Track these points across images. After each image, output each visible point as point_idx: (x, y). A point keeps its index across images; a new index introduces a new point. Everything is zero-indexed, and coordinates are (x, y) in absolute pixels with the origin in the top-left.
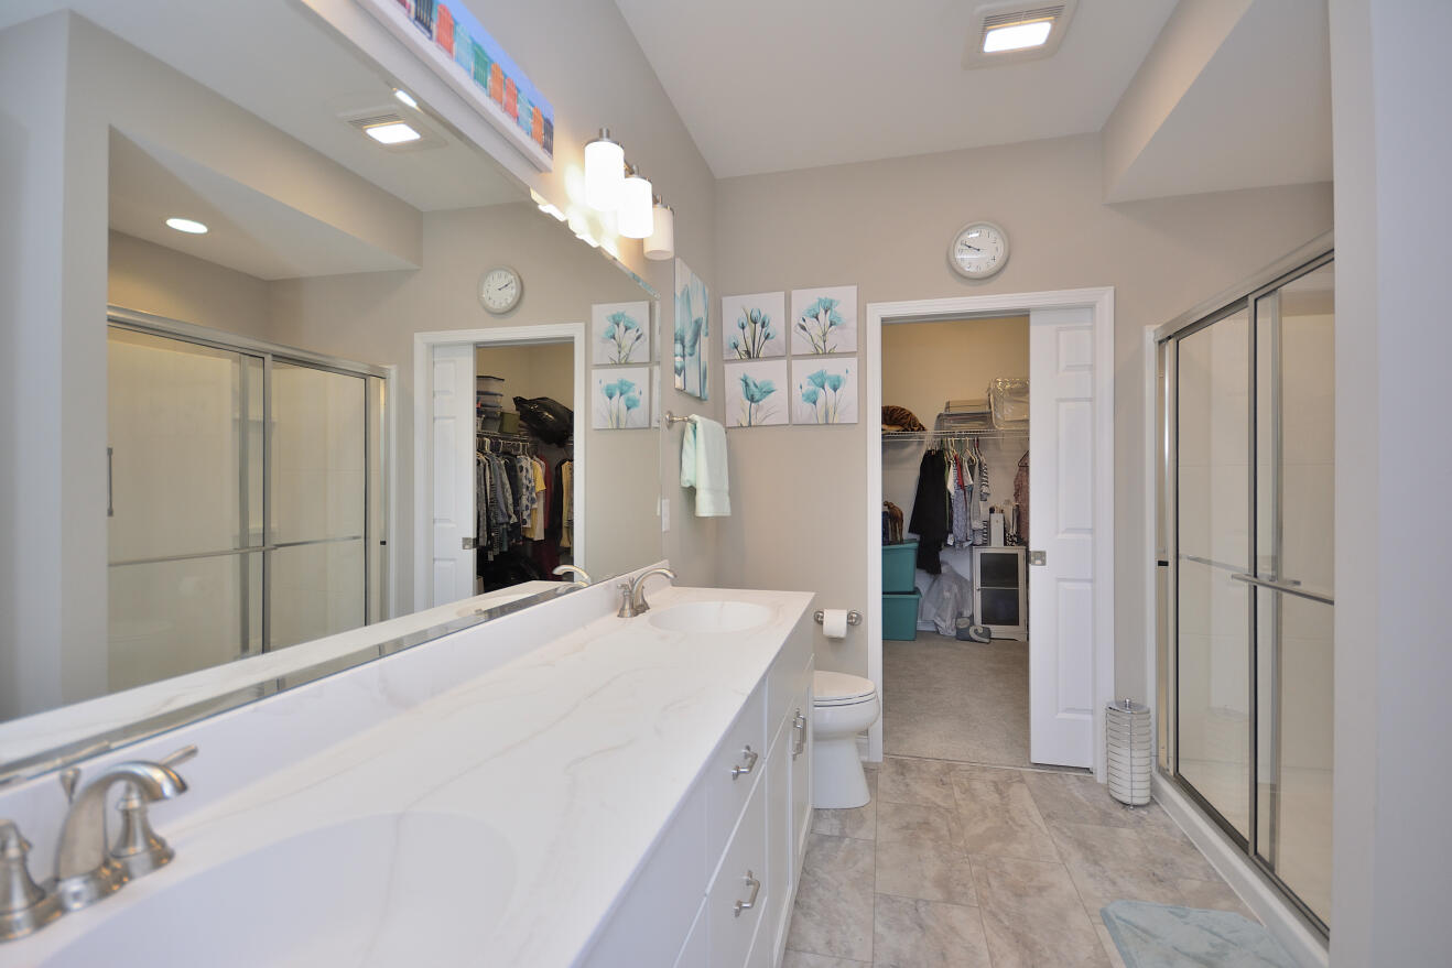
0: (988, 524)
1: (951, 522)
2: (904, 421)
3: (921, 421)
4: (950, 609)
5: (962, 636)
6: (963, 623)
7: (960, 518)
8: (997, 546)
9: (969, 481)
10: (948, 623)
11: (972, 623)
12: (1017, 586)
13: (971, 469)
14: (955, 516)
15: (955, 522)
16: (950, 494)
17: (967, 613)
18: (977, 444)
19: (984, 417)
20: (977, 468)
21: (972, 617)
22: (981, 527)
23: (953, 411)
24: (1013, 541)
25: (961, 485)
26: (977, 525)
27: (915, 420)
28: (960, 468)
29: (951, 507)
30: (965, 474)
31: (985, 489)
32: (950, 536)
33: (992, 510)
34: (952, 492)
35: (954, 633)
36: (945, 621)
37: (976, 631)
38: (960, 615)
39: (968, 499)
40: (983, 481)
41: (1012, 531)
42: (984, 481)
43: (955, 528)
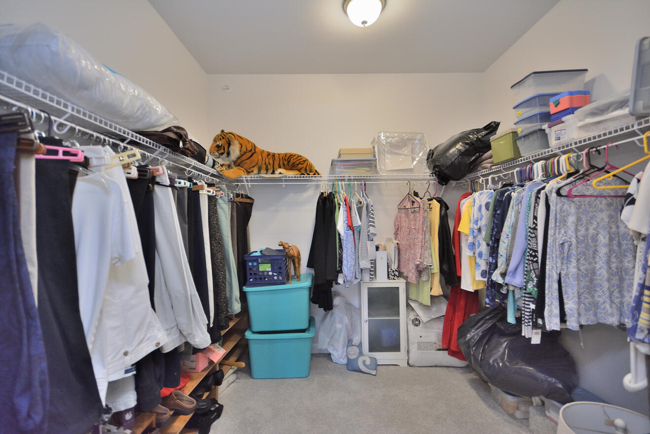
0: (374, 262)
1: (341, 262)
2: (300, 166)
3: (317, 167)
4: (342, 339)
5: (352, 367)
6: (353, 352)
7: (349, 259)
8: (382, 281)
9: (357, 222)
10: (340, 352)
11: (361, 354)
12: (398, 314)
13: (360, 210)
14: (344, 256)
15: (345, 262)
16: (339, 235)
17: (356, 341)
18: (364, 188)
19: (370, 164)
20: (365, 210)
21: (360, 346)
22: (369, 266)
23: (343, 158)
24: (395, 275)
25: (350, 227)
26: (365, 264)
27: (311, 166)
28: (349, 209)
29: (341, 247)
30: (353, 215)
31: (372, 230)
32: (340, 275)
33: (377, 248)
34: (342, 233)
35: (345, 361)
36: (337, 350)
37: (364, 362)
38: (350, 342)
39: (357, 241)
40: (370, 221)
41: (394, 267)
42: (371, 223)
43: (345, 269)
